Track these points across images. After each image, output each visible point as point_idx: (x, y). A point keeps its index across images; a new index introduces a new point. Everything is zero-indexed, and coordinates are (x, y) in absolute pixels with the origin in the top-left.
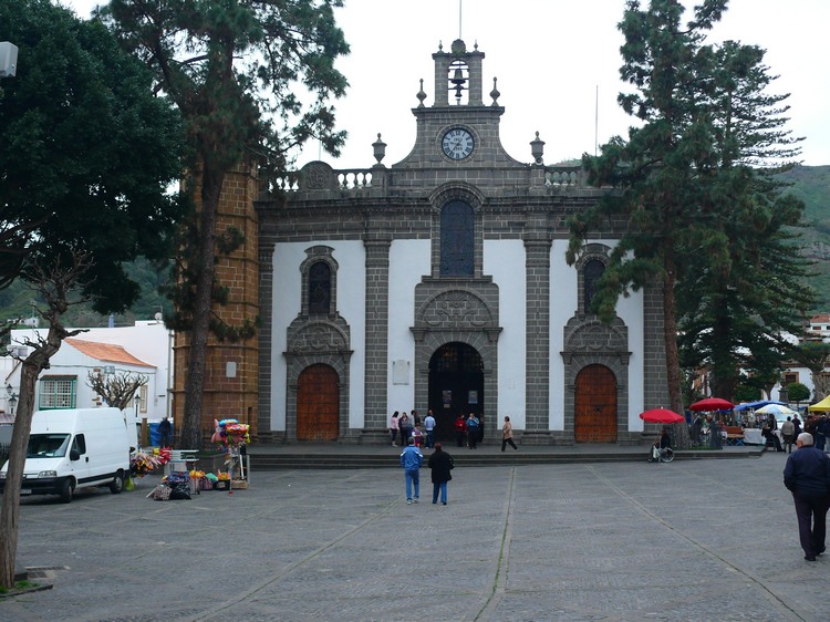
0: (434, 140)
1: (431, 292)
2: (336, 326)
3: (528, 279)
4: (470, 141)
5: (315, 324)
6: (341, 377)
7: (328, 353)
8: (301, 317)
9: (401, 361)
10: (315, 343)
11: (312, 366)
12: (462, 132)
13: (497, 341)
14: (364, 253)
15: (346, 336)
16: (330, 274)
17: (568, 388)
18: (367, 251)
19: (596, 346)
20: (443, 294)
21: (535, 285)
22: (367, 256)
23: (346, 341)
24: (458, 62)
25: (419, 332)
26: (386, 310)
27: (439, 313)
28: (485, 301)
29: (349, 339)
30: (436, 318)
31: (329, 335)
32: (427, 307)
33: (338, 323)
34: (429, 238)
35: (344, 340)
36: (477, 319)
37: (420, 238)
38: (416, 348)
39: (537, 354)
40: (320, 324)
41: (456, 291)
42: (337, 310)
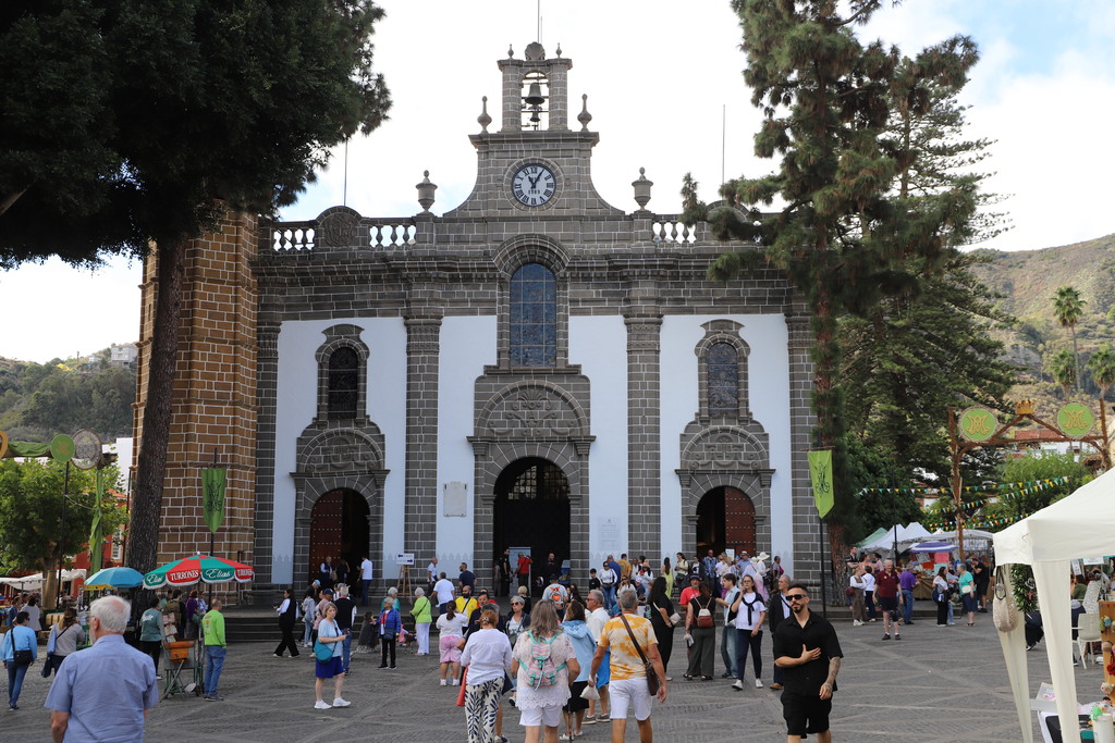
0: (501, 180)
1: (497, 388)
2: (367, 436)
3: (630, 369)
4: (551, 181)
5: (337, 433)
6: (372, 507)
7: (353, 474)
8: (317, 423)
9: (456, 484)
10: (336, 460)
11: (333, 491)
12: (540, 169)
13: (587, 455)
14: (404, 335)
15: (379, 450)
16: (357, 364)
17: (686, 519)
18: (409, 332)
19: (725, 461)
20: (514, 390)
21: (639, 377)
22: (409, 339)
23: (379, 456)
24: (535, 75)
25: (480, 444)
26: (435, 413)
27: (507, 416)
28: (572, 399)
29: (384, 453)
30: (503, 424)
31: (356, 448)
32: (491, 408)
33: (368, 432)
34: (495, 314)
35: (376, 454)
36: (561, 424)
37: (482, 314)
38: (476, 465)
39: (644, 472)
40: (342, 433)
41: (531, 387)
42: (367, 414)
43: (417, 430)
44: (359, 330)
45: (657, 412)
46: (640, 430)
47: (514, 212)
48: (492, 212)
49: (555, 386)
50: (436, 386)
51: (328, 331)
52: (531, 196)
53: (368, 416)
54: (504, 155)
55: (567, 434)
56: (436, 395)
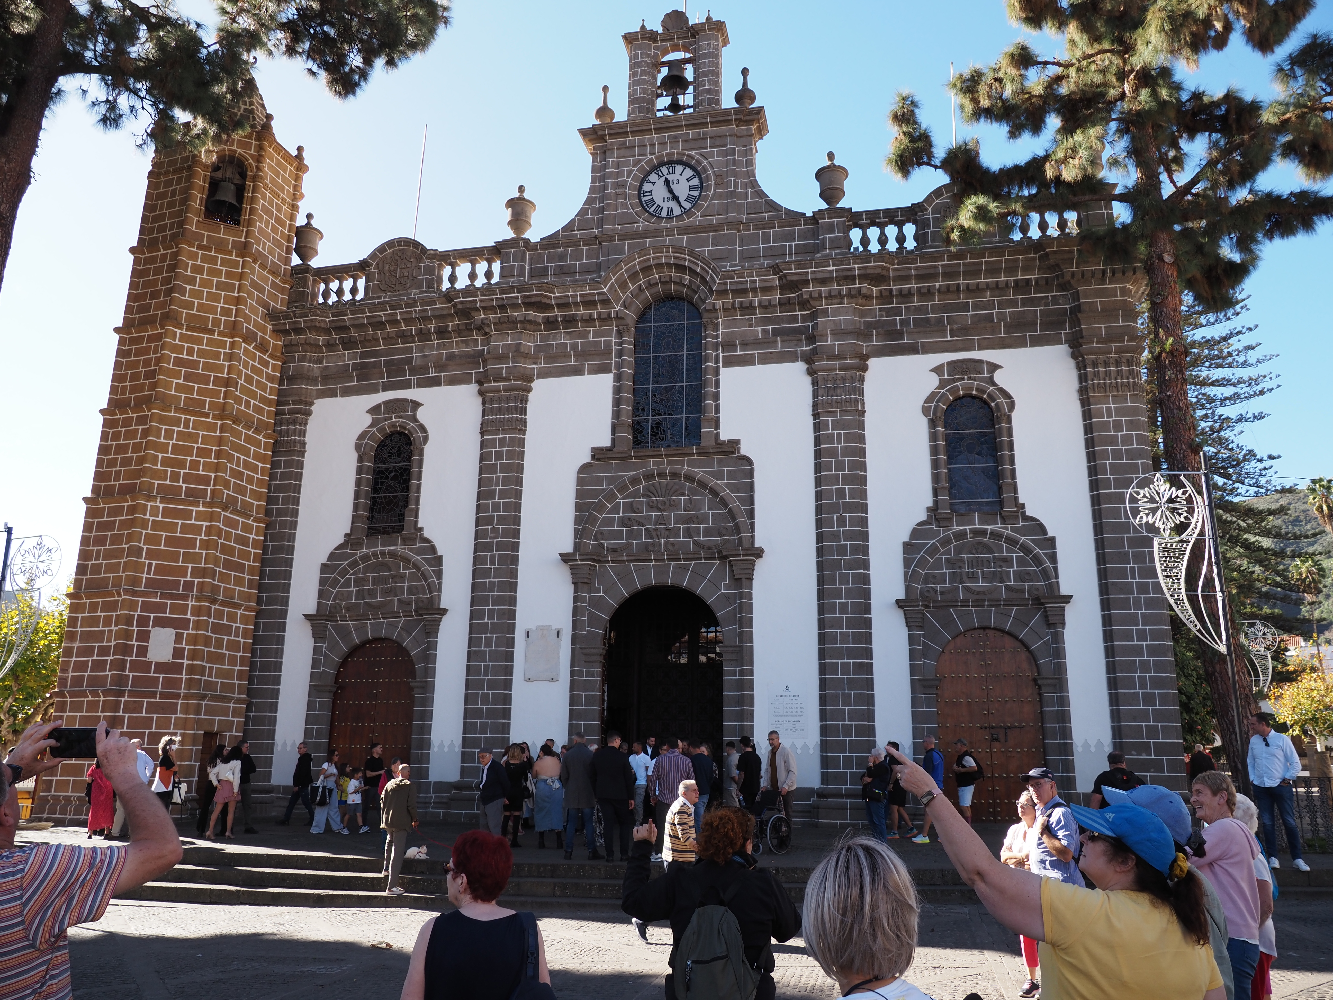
0: (623, 187)
1: (611, 481)
2: (417, 558)
3: (817, 441)
4: (696, 182)
6: (419, 667)
7: (395, 616)
8: (350, 541)
9: (544, 629)
10: (374, 595)
11: (364, 645)
12: (679, 168)
13: (750, 579)
14: (478, 409)
15: (434, 580)
16: (411, 455)
17: (919, 684)
18: (484, 403)
19: (980, 586)
20: (635, 481)
21: (833, 453)
22: (484, 414)
23: (434, 589)
25: (582, 565)
26: (517, 521)
27: (624, 523)
28: (725, 493)
29: (440, 584)
30: (617, 535)
31: (401, 577)
32: (601, 511)
33: (419, 552)
34: (610, 371)
35: (429, 586)
36: (708, 532)
37: (591, 372)
38: (576, 600)
39: (843, 605)
42: (420, 525)
43: (488, 547)
44: (416, 405)
45: (864, 508)
46: (835, 536)
47: (641, 227)
48: (609, 229)
49: (699, 473)
50: (519, 481)
51: (374, 410)
52: (666, 205)
53: (421, 529)
54: (627, 152)
55: (716, 546)
56: (519, 494)
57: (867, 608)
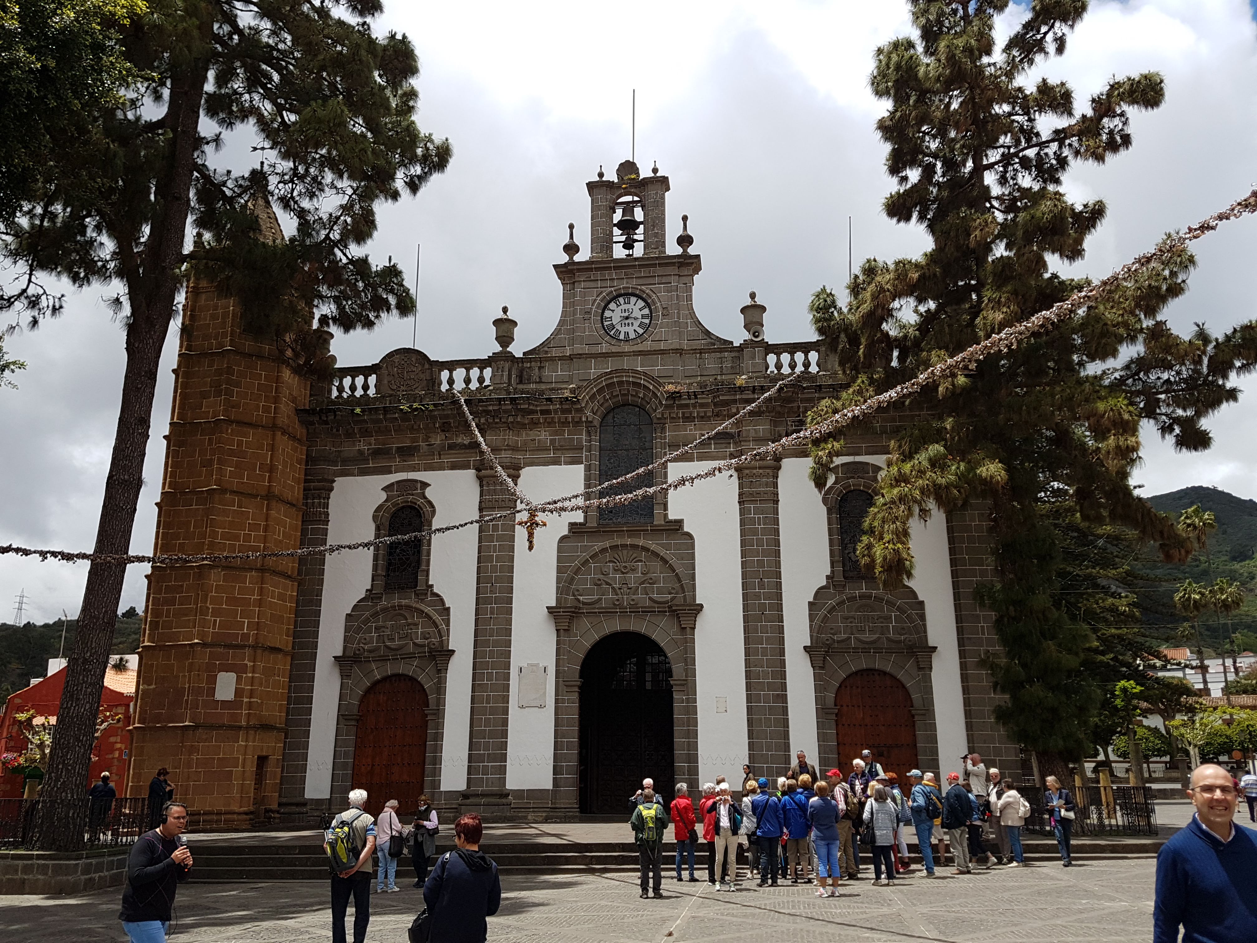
0: (589, 313)
1: (585, 549)
2: (428, 610)
3: (742, 523)
4: (646, 311)
5: (393, 607)
6: (432, 697)
7: (411, 656)
8: (371, 595)
9: (533, 666)
10: (393, 640)
11: (385, 679)
12: (633, 299)
13: (693, 629)
14: (477, 490)
15: (443, 627)
16: (421, 525)
17: (822, 711)
18: (481, 486)
19: (867, 637)
20: (604, 551)
21: (755, 532)
22: (482, 494)
23: (443, 634)
24: (628, 198)
25: (563, 616)
26: (511, 580)
27: (596, 583)
28: (673, 561)
29: (448, 630)
30: (590, 592)
31: (416, 625)
32: (576, 573)
33: (430, 605)
34: (581, 463)
35: (439, 632)
36: (660, 591)
37: (567, 463)
38: (558, 643)
39: (764, 650)
40: (400, 606)
41: (624, 546)
42: (430, 583)
43: (488, 601)
44: (425, 485)
45: (779, 575)
46: (757, 596)
47: (604, 348)
48: (579, 348)
49: (652, 545)
50: (511, 548)
51: (388, 488)
52: (623, 330)
53: (432, 586)
54: (592, 284)
55: (667, 602)
56: (511, 558)
57: (782, 652)
